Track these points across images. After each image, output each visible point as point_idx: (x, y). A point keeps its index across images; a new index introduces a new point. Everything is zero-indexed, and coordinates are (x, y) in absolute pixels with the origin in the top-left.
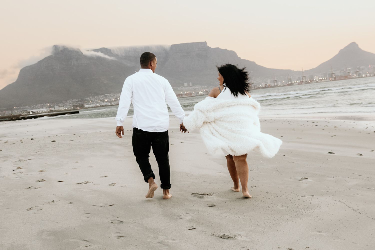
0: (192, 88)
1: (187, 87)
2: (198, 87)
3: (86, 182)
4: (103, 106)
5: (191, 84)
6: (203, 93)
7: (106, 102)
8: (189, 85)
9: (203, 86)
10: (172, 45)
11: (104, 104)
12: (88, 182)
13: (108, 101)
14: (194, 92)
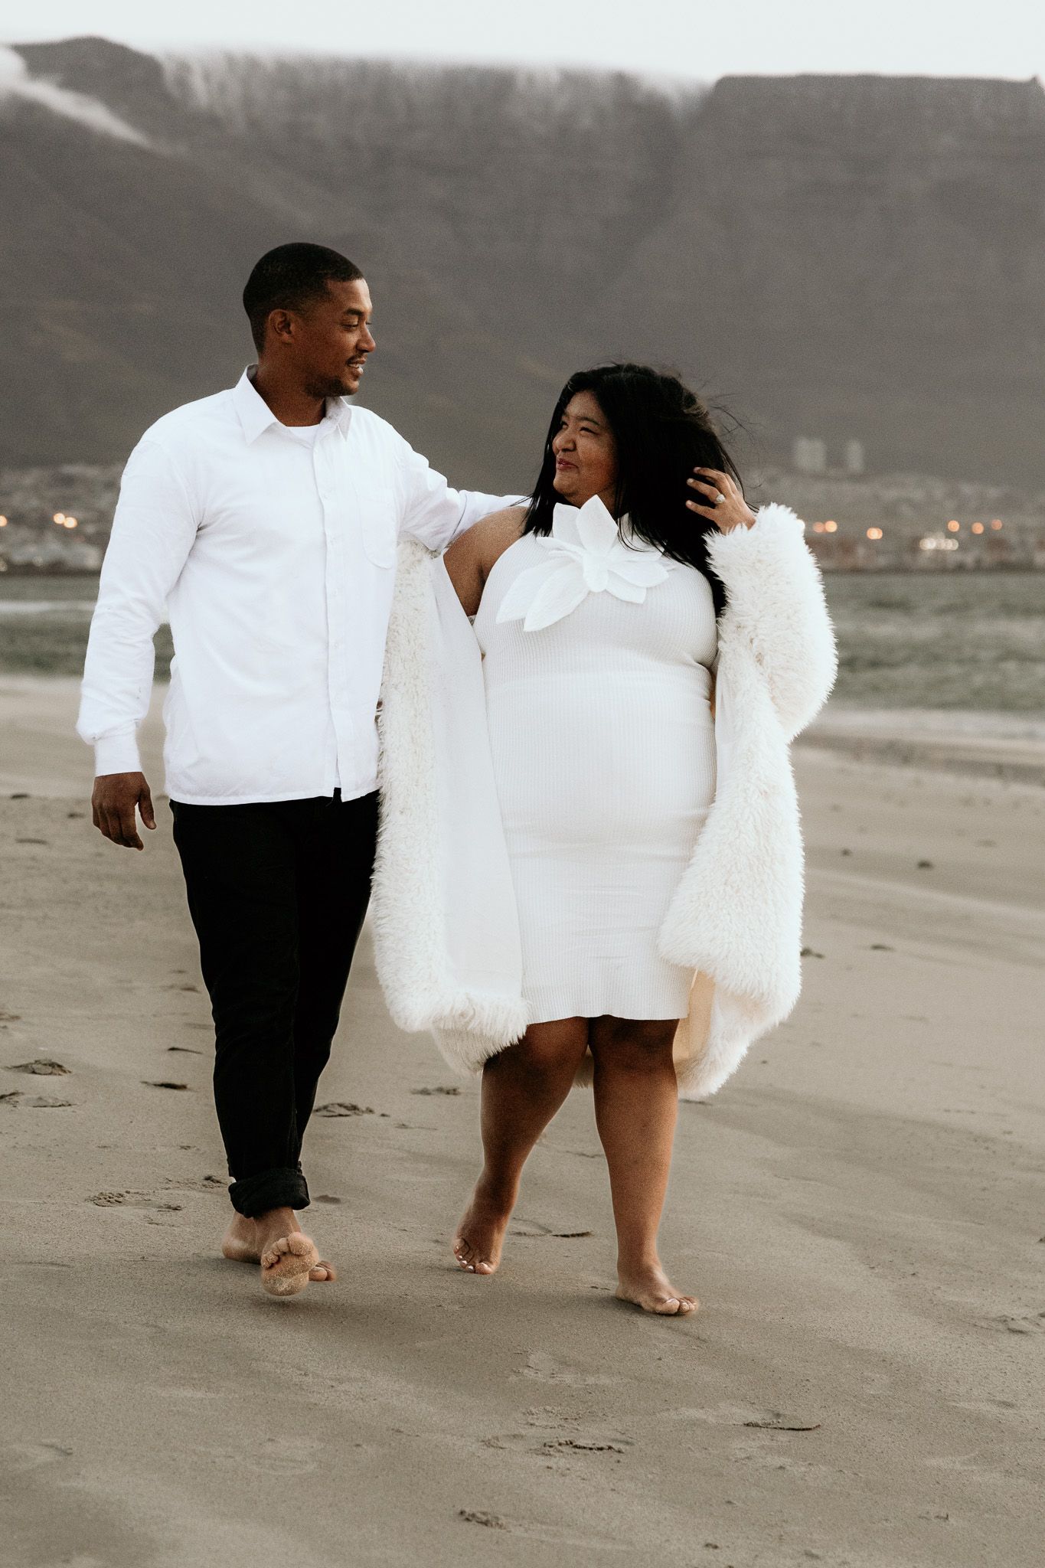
0: (864, 490)
1: (817, 477)
2: (918, 495)
3: (346, 1107)
4: (28, 570)
5: (855, 454)
6: (962, 548)
7: (62, 532)
8: (835, 459)
9: (967, 489)
10: (727, 84)
11: (38, 553)
12: (354, 1108)
13: (76, 532)
14: (875, 534)
